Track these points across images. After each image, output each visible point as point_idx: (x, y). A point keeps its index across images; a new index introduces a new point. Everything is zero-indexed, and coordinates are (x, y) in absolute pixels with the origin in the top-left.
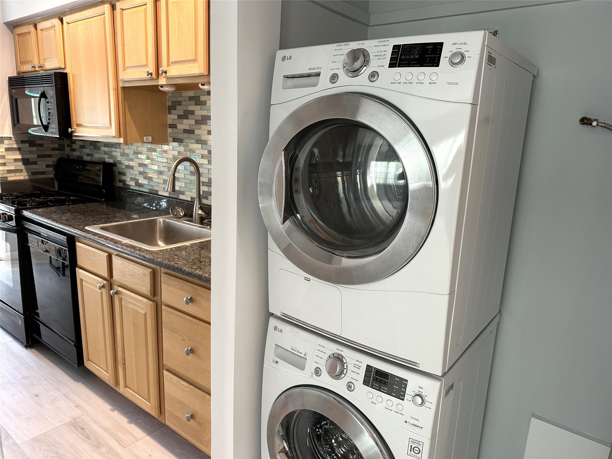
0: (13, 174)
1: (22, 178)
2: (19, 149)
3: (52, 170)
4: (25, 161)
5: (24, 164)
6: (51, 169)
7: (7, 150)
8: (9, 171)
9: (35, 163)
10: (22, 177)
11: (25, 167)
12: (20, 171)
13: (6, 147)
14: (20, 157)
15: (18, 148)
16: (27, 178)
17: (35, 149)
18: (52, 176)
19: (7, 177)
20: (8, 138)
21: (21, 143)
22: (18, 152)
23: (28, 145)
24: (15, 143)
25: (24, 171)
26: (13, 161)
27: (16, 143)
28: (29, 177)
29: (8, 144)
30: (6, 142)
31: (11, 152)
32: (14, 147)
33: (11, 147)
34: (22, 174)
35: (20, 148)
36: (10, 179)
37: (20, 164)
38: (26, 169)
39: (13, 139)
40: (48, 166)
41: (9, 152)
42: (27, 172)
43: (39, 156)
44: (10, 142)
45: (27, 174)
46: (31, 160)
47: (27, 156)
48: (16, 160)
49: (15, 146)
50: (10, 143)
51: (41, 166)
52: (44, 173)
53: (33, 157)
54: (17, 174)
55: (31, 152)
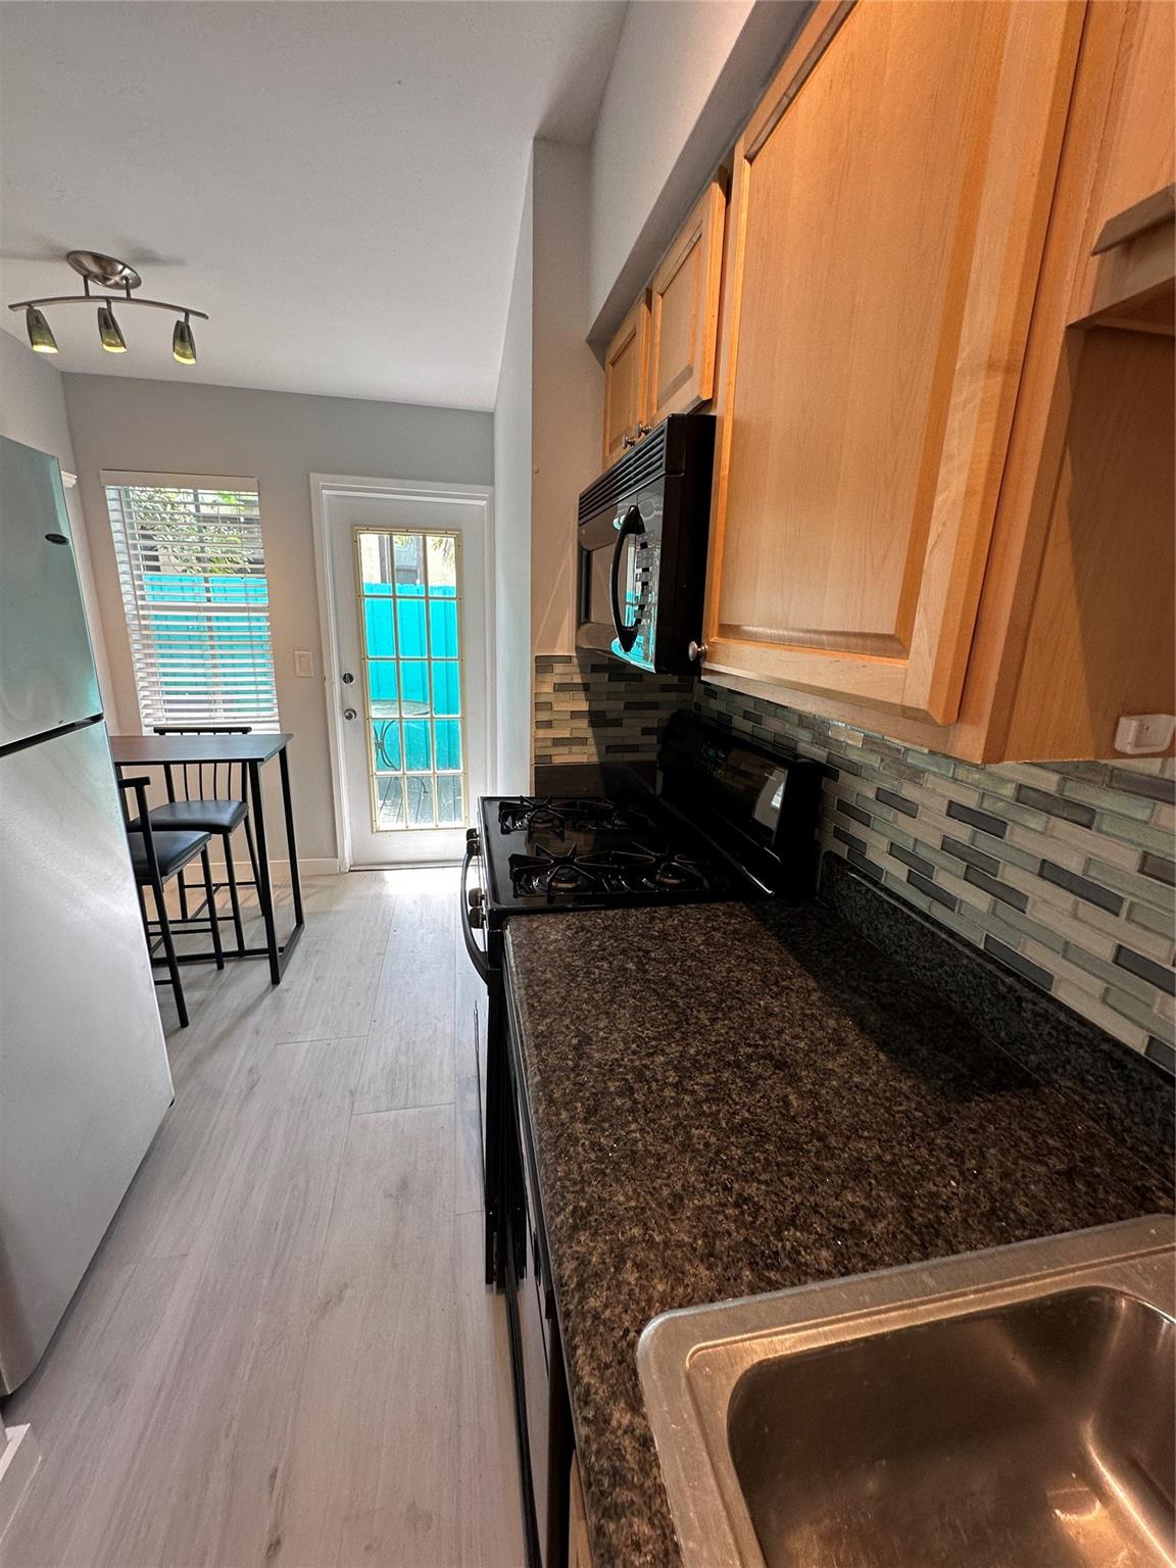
0: (565, 750)
1: (584, 759)
2: (586, 687)
3: (655, 742)
4: (596, 719)
5: (593, 724)
6: (654, 739)
7: (560, 688)
8: (557, 742)
9: (618, 723)
10: (585, 756)
11: (594, 733)
12: (583, 741)
13: (557, 680)
14: (584, 706)
15: (584, 684)
16: (595, 759)
17: (621, 686)
18: (653, 757)
19: (550, 756)
20: (564, 659)
21: (592, 672)
22: (582, 695)
23: (607, 676)
24: (578, 671)
25: (591, 741)
26: (569, 718)
27: (581, 672)
28: (599, 757)
29: (561, 674)
30: (559, 668)
31: (567, 695)
32: (574, 681)
33: (569, 681)
34: (585, 749)
35: (588, 684)
36: (557, 760)
37: (584, 723)
38: (595, 736)
39: (575, 661)
40: (646, 731)
41: (561, 695)
42: (597, 744)
43: (629, 706)
44: (568, 669)
45: (597, 748)
46: (610, 716)
47: (603, 706)
48: (574, 714)
49: (578, 679)
50: (567, 672)
51: (631, 731)
52: (635, 748)
53: (614, 707)
54: (574, 749)
55: (610, 696)
